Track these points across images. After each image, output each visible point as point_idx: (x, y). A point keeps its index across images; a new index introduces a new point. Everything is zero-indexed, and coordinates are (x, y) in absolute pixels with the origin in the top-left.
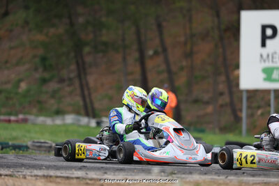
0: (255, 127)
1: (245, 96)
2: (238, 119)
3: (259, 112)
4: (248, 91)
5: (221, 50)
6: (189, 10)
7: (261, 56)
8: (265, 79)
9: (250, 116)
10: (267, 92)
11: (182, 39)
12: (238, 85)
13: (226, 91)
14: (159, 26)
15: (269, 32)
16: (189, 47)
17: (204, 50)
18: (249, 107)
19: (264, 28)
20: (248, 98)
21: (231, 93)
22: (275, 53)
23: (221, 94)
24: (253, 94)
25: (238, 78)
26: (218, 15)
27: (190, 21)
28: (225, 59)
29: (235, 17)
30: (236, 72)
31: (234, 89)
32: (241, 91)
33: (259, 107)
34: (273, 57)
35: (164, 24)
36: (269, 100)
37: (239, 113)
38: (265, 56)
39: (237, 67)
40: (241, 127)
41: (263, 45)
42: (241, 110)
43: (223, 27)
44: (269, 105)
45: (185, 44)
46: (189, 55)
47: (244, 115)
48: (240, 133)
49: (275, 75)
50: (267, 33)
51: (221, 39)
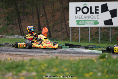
0: (74, 39)
1: (71, 29)
2: (69, 37)
3: (75, 34)
4: (72, 28)
5: (63, 15)
6: (53, 2)
7: (76, 16)
8: (77, 24)
9: (73, 35)
10: (78, 28)
11: (51, 11)
12: (69, 26)
13: (65, 28)
14: (44, 7)
15: (78, 9)
16: (53, 13)
17: (58, 15)
18: (72, 33)
19: (77, 8)
20: (72, 30)
21: (66, 28)
22: (80, 16)
23: (64, 28)
24: (73, 28)
25: (69, 23)
26: (62, 4)
27: (53, 5)
28: (64, 18)
29: (67, 4)
30: (68, 22)
31: (68, 27)
32: (70, 27)
33: (75, 33)
34: (79, 17)
35: (45, 6)
36: (78, 30)
37: (69, 34)
38: (77, 17)
39: (68, 20)
40: (70, 39)
41: (76, 13)
42: (70, 34)
43: (64, 7)
44: (79, 32)
45: (52, 13)
46: (53, 16)
47: (71, 35)
48: (70, 41)
49: (80, 23)
50: (77, 9)
51: (63, 11)
